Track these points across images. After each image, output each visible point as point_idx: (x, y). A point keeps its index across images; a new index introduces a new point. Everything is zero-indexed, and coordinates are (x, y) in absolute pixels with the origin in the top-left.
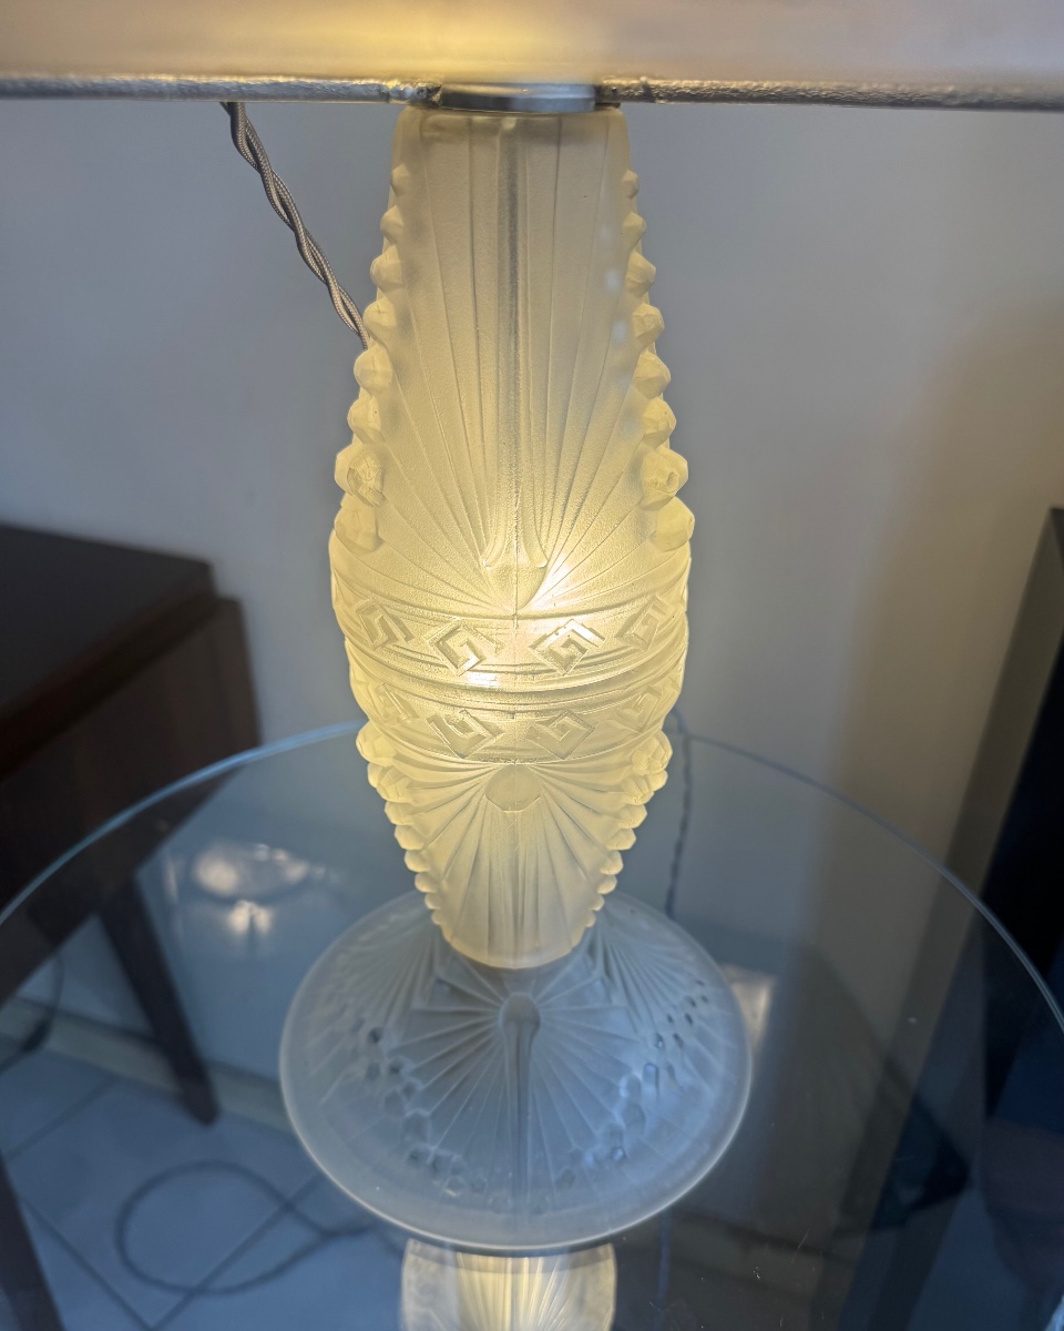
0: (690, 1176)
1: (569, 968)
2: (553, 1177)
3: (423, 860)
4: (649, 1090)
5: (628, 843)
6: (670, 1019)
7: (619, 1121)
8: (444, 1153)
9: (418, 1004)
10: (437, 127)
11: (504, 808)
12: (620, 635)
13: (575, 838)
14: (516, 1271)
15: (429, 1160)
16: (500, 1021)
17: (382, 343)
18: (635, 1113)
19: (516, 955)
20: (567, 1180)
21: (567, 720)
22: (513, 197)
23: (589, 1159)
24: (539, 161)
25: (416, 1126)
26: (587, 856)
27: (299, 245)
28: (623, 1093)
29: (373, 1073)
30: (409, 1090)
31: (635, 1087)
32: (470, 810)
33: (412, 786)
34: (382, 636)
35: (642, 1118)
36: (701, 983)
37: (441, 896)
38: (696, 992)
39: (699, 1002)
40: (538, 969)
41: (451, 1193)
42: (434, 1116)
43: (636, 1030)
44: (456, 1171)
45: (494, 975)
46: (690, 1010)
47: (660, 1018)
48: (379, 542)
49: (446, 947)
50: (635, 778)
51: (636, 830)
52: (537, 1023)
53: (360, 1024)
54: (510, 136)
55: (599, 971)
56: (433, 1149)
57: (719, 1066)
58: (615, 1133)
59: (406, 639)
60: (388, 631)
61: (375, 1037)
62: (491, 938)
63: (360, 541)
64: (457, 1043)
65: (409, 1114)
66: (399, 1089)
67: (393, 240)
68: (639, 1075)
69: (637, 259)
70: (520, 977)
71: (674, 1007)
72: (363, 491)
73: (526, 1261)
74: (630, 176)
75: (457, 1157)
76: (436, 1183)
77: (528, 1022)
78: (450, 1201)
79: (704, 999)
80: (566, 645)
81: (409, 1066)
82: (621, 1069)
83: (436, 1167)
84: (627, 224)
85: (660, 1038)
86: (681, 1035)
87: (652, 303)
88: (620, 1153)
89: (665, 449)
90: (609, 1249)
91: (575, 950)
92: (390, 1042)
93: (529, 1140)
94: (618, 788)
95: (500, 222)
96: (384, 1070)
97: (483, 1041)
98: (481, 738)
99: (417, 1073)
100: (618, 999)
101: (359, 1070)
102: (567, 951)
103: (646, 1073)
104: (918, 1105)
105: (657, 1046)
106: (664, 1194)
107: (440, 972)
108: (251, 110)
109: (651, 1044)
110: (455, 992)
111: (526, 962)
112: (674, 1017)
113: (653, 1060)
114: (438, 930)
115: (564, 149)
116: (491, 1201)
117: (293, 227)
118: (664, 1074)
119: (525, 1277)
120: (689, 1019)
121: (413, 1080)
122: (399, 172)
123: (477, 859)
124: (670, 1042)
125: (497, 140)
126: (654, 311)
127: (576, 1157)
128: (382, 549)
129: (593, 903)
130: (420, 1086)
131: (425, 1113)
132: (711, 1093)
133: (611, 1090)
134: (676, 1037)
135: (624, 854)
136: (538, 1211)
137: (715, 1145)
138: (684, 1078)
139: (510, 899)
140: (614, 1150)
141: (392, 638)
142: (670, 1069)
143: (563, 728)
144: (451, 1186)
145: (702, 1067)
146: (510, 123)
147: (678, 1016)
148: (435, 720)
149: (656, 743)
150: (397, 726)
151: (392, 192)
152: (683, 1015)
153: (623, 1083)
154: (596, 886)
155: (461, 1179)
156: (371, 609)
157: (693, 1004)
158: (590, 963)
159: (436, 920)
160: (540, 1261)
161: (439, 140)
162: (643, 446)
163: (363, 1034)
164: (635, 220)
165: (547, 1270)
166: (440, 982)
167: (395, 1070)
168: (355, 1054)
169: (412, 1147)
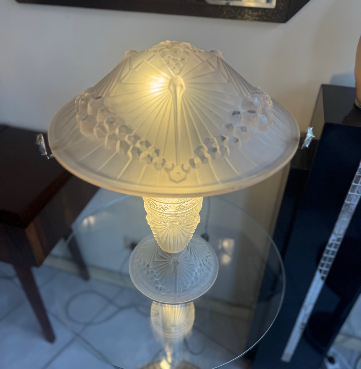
0: (206, 289)
1: (183, 252)
2: (182, 290)
3: (157, 236)
4: (199, 274)
6: (203, 261)
7: (193, 280)
8: (162, 287)
9: (156, 260)
12: (191, 203)
13: (184, 232)
14: (175, 307)
15: (159, 288)
16: (171, 263)
18: (196, 279)
19: (174, 251)
20: (184, 291)
21: (182, 217)
23: (188, 287)
25: (156, 282)
26: (186, 235)
28: (194, 275)
29: (148, 273)
30: (155, 276)
31: (196, 274)
32: (166, 230)
33: (156, 225)
35: (198, 279)
36: (209, 253)
37: (160, 241)
38: (208, 254)
39: (209, 257)
40: (178, 253)
41: (163, 294)
42: (159, 280)
43: (196, 263)
44: (164, 290)
45: (170, 254)
46: (207, 258)
47: (201, 260)
49: (161, 249)
50: (194, 222)
51: (195, 230)
52: (178, 263)
53: (145, 263)
55: (189, 253)
56: (160, 286)
57: (212, 269)
58: (192, 282)
61: (148, 266)
62: (169, 248)
64: (163, 267)
65: (155, 280)
66: (153, 275)
68: (197, 271)
70: (175, 255)
71: (204, 258)
73: (176, 305)
75: (164, 287)
76: (161, 292)
77: (176, 263)
78: (163, 295)
79: (210, 256)
80: (182, 207)
82: (194, 270)
83: (161, 289)
85: (201, 264)
86: (205, 263)
88: (194, 286)
90: (192, 303)
91: (185, 249)
92: (151, 267)
93: (177, 284)
94: (192, 224)
96: (150, 272)
97: (168, 266)
98: (168, 220)
99: (156, 272)
100: (193, 257)
101: (145, 272)
102: (183, 250)
103: (198, 271)
105: (200, 266)
106: (202, 292)
107: (160, 254)
109: (199, 265)
110: (162, 257)
111: (176, 252)
112: (203, 260)
113: (199, 268)
114: (159, 246)
116: (171, 295)
118: (201, 271)
119: (176, 309)
120: (206, 260)
121: (156, 274)
123: (167, 237)
124: (203, 265)
127: (186, 287)
129: (188, 241)
130: (157, 275)
131: (158, 280)
132: (211, 274)
133: (192, 274)
134: (204, 264)
136: (179, 296)
137: (211, 283)
138: (205, 271)
139: (173, 242)
140: (192, 285)
141: (153, 205)
142: (203, 270)
144: (163, 293)
145: (209, 269)
147: (204, 260)
148: (160, 217)
149: (198, 217)
150: (154, 217)
152: (205, 259)
153: (194, 273)
154: (188, 239)
155: (165, 291)
157: (207, 257)
158: (187, 251)
159: (159, 245)
160: (180, 305)
163: (146, 266)
165: (181, 307)
166: (159, 255)
167: (152, 272)
168: (144, 269)
169: (156, 286)
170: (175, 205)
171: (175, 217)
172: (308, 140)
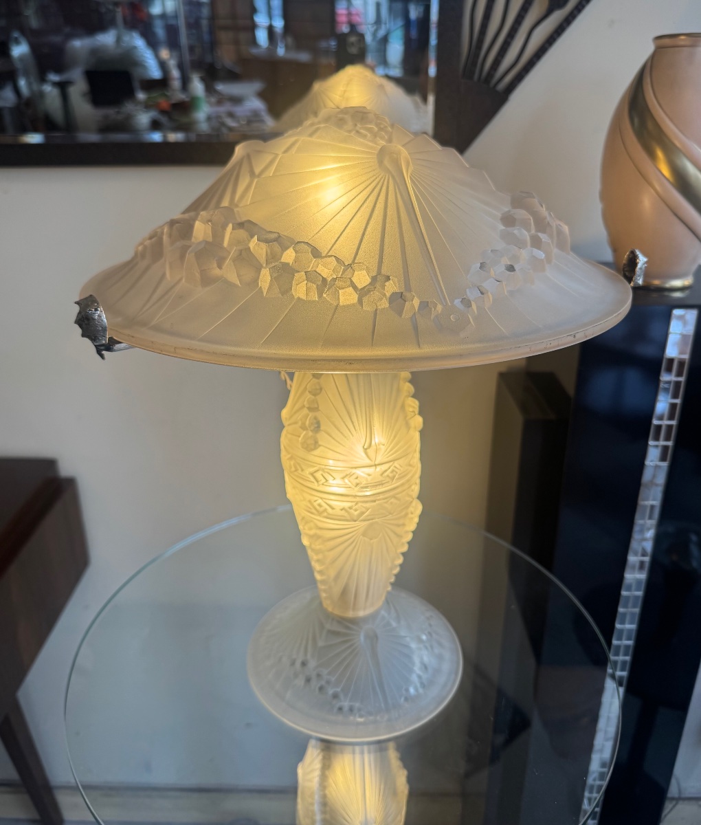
1: (381, 614)
5: (405, 549)
7: (419, 672)
8: (351, 704)
9: (321, 643)
11: (371, 539)
15: (347, 708)
19: (364, 609)
21: (393, 500)
23: (412, 690)
25: (336, 696)
28: (416, 660)
29: (308, 680)
30: (328, 682)
32: (354, 544)
41: (360, 720)
45: (354, 621)
48: (318, 446)
51: (409, 543)
52: (377, 638)
56: (346, 703)
61: (304, 664)
62: (354, 603)
70: (365, 620)
75: (358, 704)
76: (352, 718)
78: (359, 724)
80: (392, 472)
81: (325, 672)
83: (351, 710)
92: (312, 664)
94: (404, 525)
98: (363, 512)
101: (300, 682)
102: (380, 603)
104: (500, 693)
107: (328, 626)
110: (336, 634)
111: (367, 612)
121: (329, 677)
127: (407, 691)
128: (321, 448)
129: (391, 579)
130: (333, 679)
131: (338, 689)
133: (412, 660)
135: (403, 554)
139: (366, 581)
143: (391, 503)
144: (359, 717)
148: (344, 509)
153: (415, 656)
154: (393, 571)
162: (405, 399)
163: (297, 665)
166: (327, 630)
167: (319, 676)
168: (296, 675)
169: (338, 706)
170: (379, 468)
171: (379, 500)
172: (641, 269)
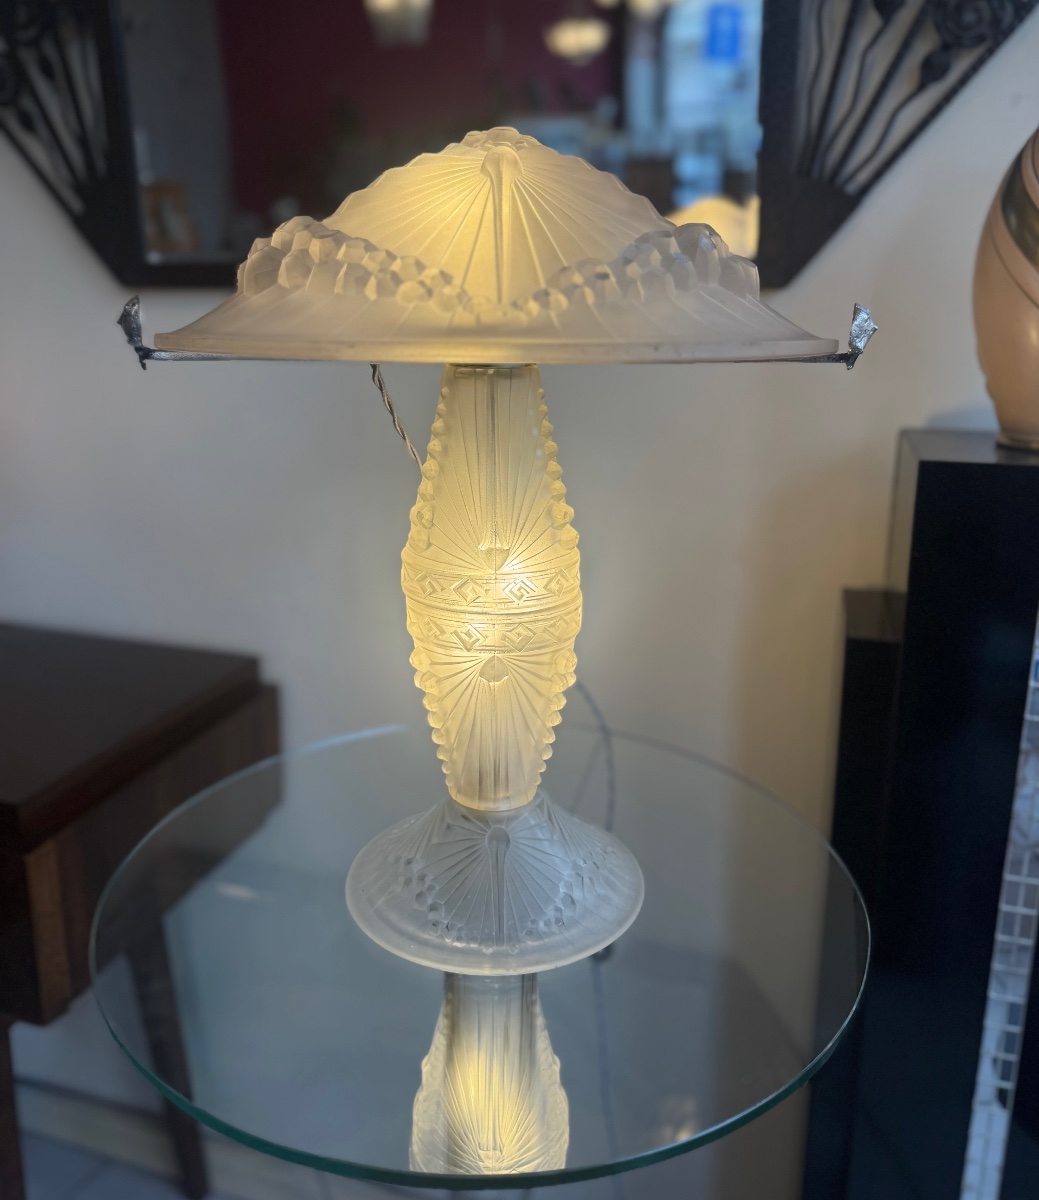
1: (527, 813)
2: (520, 935)
3: (443, 735)
5: (558, 720)
6: (591, 854)
7: (560, 904)
10: (461, 373)
11: (489, 681)
12: (545, 587)
13: (527, 709)
16: (486, 842)
17: (435, 458)
18: (570, 900)
20: (529, 935)
21: (521, 629)
22: (493, 398)
23: (542, 924)
24: (503, 385)
26: (536, 728)
27: (394, 421)
28: (562, 890)
29: (408, 882)
30: (430, 889)
31: (569, 886)
32: (472, 685)
34: (429, 590)
35: (574, 903)
36: (612, 846)
37: (452, 762)
40: (509, 813)
42: (445, 903)
43: (568, 856)
44: (460, 931)
45: (483, 818)
47: (584, 853)
48: (429, 545)
50: (559, 674)
51: (561, 713)
52: (508, 841)
53: (399, 857)
54: (491, 375)
55: (545, 818)
58: (556, 911)
59: (442, 590)
60: (432, 587)
61: (409, 863)
62: (481, 788)
63: (421, 545)
64: (461, 858)
65: (430, 902)
66: (424, 889)
67: (440, 416)
68: (571, 880)
69: (546, 423)
71: (594, 850)
72: (424, 521)
74: (541, 390)
77: (503, 841)
80: (519, 590)
81: (431, 875)
82: (560, 875)
83: (448, 928)
84: (541, 409)
85: (584, 862)
86: (597, 863)
87: (553, 440)
88: (561, 923)
89: (563, 503)
92: (419, 864)
94: (550, 679)
95: (487, 408)
96: (415, 880)
97: (477, 855)
98: (478, 640)
99: (436, 878)
100: (557, 837)
102: (527, 801)
103: (575, 880)
106: (589, 947)
108: (381, 369)
111: (502, 807)
112: (593, 854)
113: (580, 873)
114: (448, 790)
115: (513, 381)
117: (392, 413)
118: (587, 881)
120: (603, 857)
122: (445, 390)
123: (474, 726)
124: (591, 866)
125: (486, 378)
126: (553, 444)
127: (533, 923)
128: (432, 548)
129: (539, 766)
130: (437, 887)
133: (555, 887)
134: (595, 864)
135: (555, 728)
139: (492, 752)
140: (556, 920)
141: (434, 591)
142: (591, 880)
143: (519, 634)
145: (612, 886)
146: (491, 371)
147: (596, 855)
148: (454, 632)
149: (569, 654)
150: (434, 640)
151: (441, 398)
152: (599, 855)
153: (562, 884)
154: (541, 752)
155: (462, 935)
156: (423, 578)
158: (540, 815)
159: (447, 782)
161: (462, 378)
162: (552, 501)
164: (544, 408)
167: (422, 878)
168: (397, 876)
169: (433, 920)
